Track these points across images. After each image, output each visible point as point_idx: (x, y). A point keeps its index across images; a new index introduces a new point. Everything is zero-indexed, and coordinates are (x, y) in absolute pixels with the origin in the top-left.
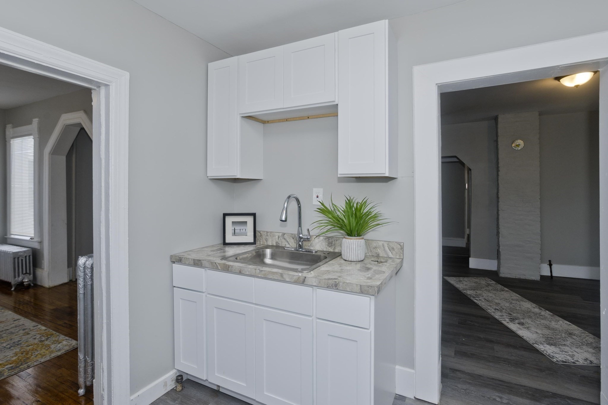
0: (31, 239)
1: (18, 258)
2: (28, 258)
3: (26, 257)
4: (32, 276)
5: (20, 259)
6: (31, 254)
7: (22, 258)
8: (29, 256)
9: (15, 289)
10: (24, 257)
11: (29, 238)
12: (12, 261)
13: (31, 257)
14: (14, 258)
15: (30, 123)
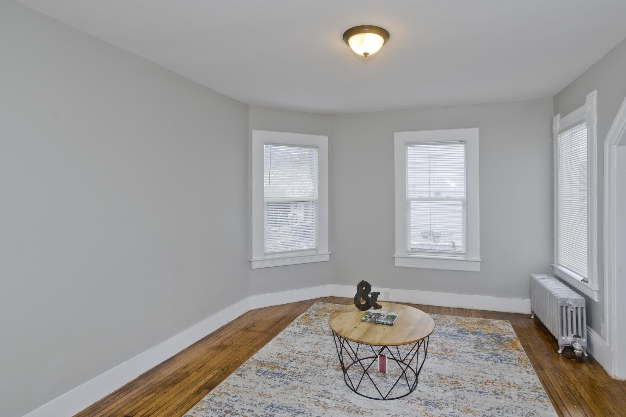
0: (583, 280)
1: (567, 307)
2: (579, 310)
3: (577, 308)
4: (584, 340)
5: (569, 310)
6: (584, 306)
7: (572, 310)
8: (582, 308)
9: (563, 352)
10: (575, 309)
11: (581, 278)
12: (559, 311)
13: (584, 310)
14: (562, 307)
15: (582, 102)
